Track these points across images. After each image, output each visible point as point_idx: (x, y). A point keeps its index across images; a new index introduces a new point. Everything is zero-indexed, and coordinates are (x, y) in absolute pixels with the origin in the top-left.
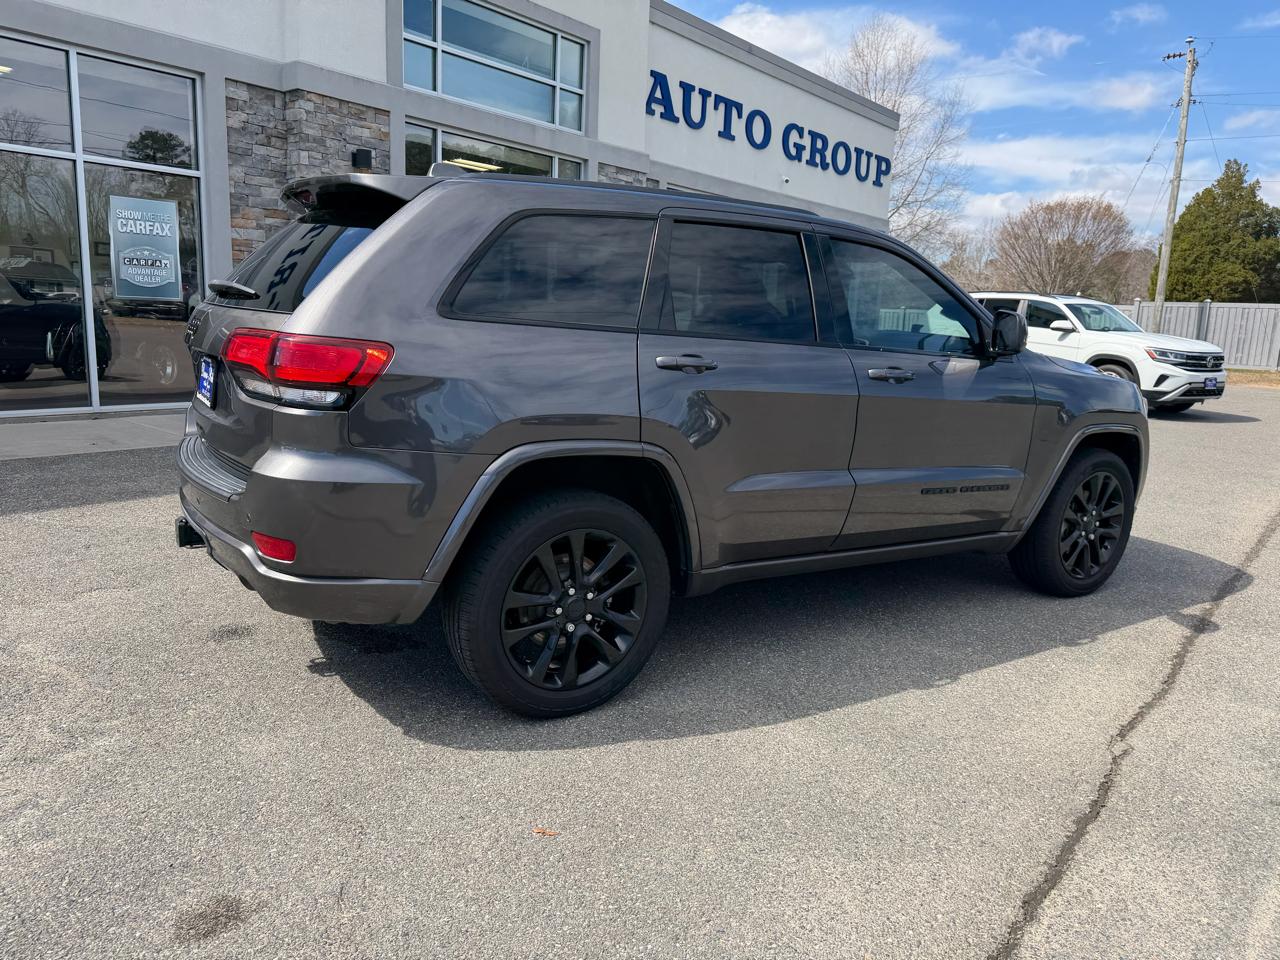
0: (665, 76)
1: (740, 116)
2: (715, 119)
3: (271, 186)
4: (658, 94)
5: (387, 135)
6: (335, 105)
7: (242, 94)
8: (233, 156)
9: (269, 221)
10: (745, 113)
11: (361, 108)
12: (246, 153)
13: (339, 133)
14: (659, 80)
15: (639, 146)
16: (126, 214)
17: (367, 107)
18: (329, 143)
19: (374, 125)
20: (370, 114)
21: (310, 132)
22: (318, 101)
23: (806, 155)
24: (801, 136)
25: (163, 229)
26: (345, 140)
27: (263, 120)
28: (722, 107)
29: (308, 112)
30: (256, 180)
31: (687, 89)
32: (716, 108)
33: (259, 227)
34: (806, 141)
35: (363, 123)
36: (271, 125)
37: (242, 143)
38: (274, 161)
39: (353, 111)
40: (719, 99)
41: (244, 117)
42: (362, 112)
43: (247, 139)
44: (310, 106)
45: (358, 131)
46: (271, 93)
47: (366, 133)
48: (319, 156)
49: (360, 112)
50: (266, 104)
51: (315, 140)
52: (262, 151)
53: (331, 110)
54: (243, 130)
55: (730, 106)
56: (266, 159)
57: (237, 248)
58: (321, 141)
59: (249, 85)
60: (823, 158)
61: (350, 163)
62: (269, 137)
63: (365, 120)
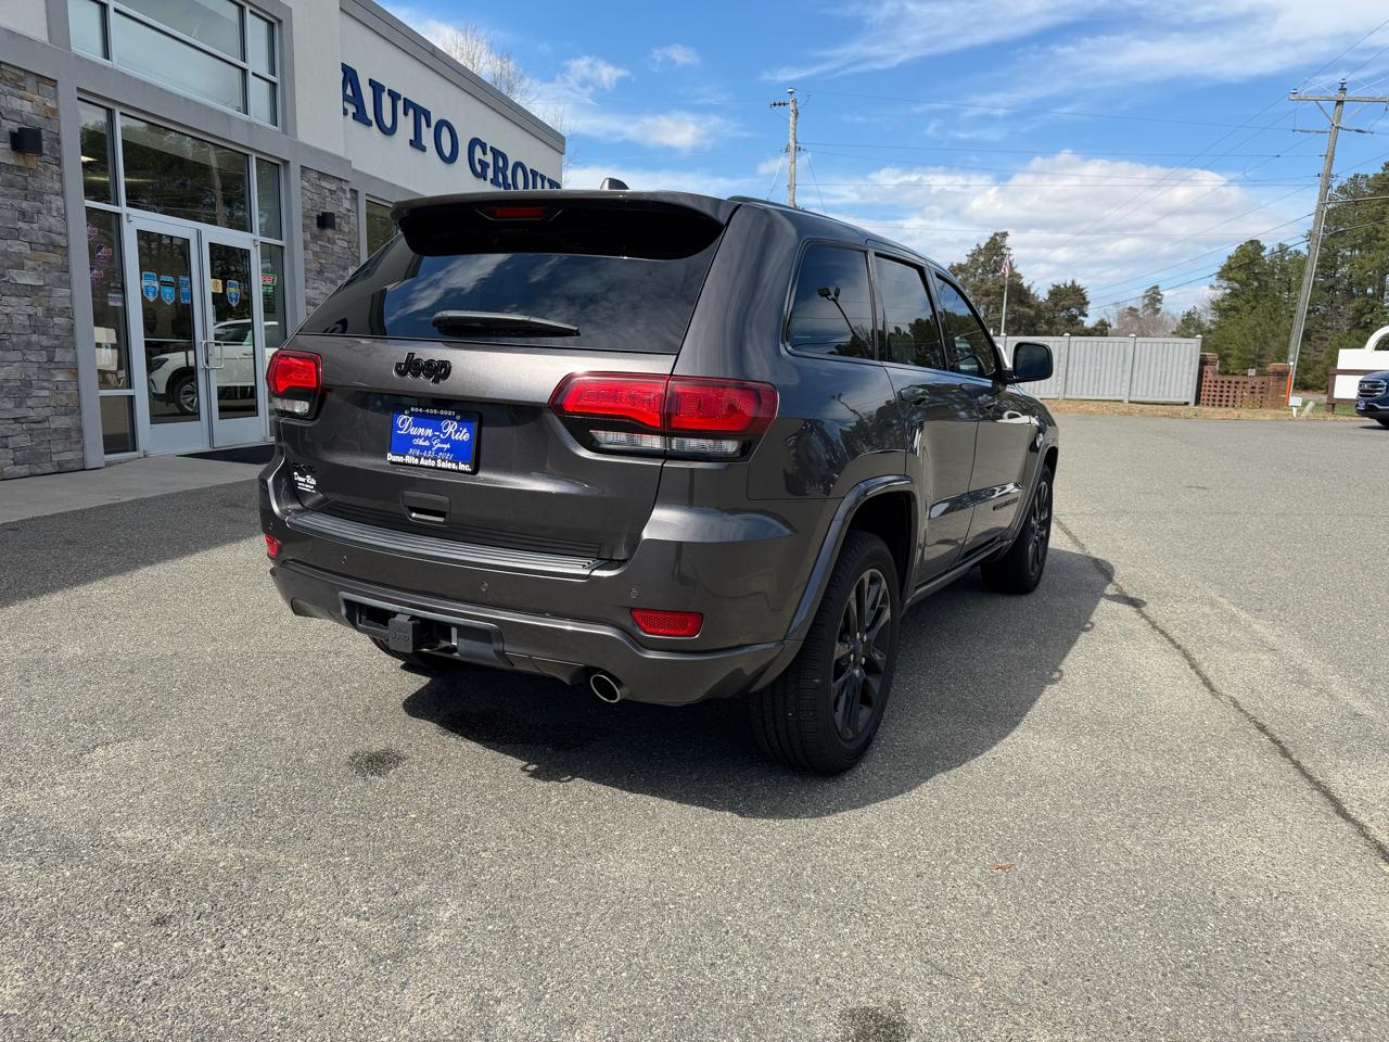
0: (355, 71)
1: (428, 125)
2: (406, 124)
4: (349, 92)
5: (55, 111)
10: (433, 124)
11: (18, 72)
14: (349, 75)
15: (338, 150)
17: (26, 71)
19: (36, 97)
20: (30, 82)
23: (490, 173)
24: (485, 153)
28: (411, 112)
31: (377, 88)
32: (406, 114)
34: (489, 158)
35: (22, 93)
39: (6, 75)
40: (408, 104)
42: (20, 78)
45: (16, 104)
47: (27, 107)
49: (17, 78)
55: (420, 114)
60: (505, 177)
61: (8, 145)
63: (25, 89)
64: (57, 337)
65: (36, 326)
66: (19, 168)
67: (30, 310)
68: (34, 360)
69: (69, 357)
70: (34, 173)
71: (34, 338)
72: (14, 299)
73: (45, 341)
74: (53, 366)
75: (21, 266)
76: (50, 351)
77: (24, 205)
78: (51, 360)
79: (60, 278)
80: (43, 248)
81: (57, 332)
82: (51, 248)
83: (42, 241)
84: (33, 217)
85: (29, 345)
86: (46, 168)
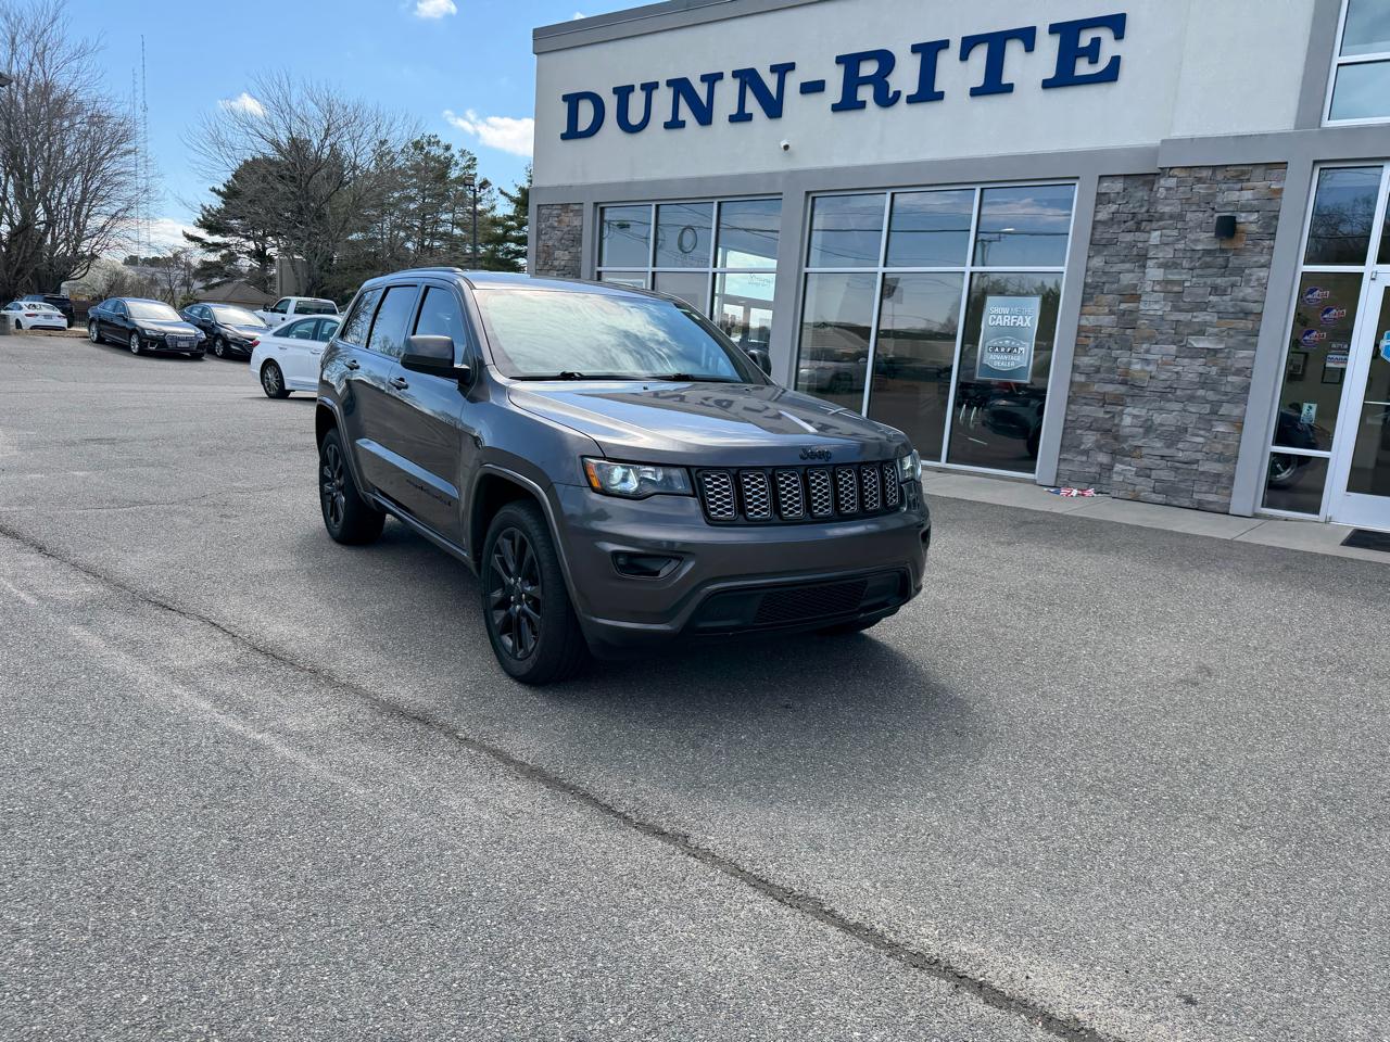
3: (1133, 271)
5: (1276, 191)
6: (1205, 174)
7: (1118, 186)
8: (1096, 248)
9: (1123, 306)
11: (1244, 168)
12: (1111, 243)
13: (1208, 201)
16: (997, 310)
17: (1255, 165)
18: (1189, 216)
19: (1260, 184)
20: (1257, 173)
21: (1167, 209)
22: (1183, 174)
25: (1025, 321)
26: (1213, 209)
27: (1133, 207)
29: (1168, 189)
30: (1116, 268)
33: (1111, 313)
35: (1245, 185)
36: (1144, 209)
37: (1105, 234)
38: (1140, 245)
39: (1228, 175)
41: (1114, 207)
42: (1243, 173)
43: (1115, 229)
44: (1172, 182)
45: (1234, 196)
46: (1151, 178)
47: (1247, 195)
48: (1175, 233)
49: (1240, 174)
50: (1142, 190)
51: (1171, 217)
52: (1129, 237)
53: (1199, 180)
54: (1111, 221)
56: (1133, 245)
57: (1083, 334)
58: (1180, 217)
59: (1126, 176)
61: (1213, 234)
62: (1139, 223)
63: (1248, 180)
64: (1226, 394)
65: (1205, 382)
66: (1222, 251)
67: (1201, 370)
68: (1194, 411)
69: (1236, 412)
70: (1238, 252)
71: (1201, 392)
72: (1186, 360)
73: (1211, 395)
74: (1216, 417)
75: (1201, 333)
76: (1218, 404)
77: (1219, 281)
78: (1214, 412)
79: (1245, 341)
80: (1231, 316)
81: (1229, 389)
82: (1241, 315)
83: (1232, 310)
84: (1225, 291)
85: (1191, 398)
86: (1255, 245)
